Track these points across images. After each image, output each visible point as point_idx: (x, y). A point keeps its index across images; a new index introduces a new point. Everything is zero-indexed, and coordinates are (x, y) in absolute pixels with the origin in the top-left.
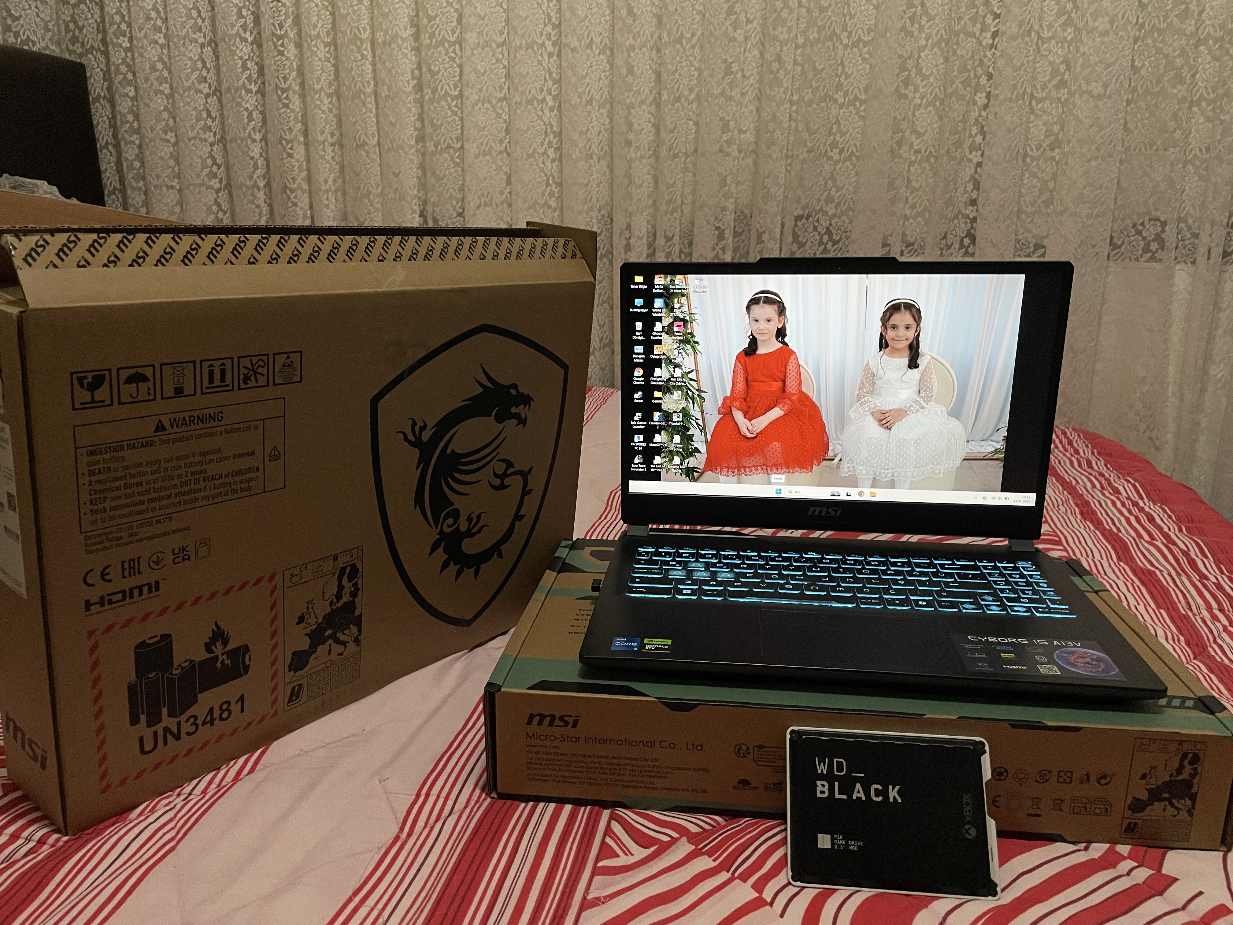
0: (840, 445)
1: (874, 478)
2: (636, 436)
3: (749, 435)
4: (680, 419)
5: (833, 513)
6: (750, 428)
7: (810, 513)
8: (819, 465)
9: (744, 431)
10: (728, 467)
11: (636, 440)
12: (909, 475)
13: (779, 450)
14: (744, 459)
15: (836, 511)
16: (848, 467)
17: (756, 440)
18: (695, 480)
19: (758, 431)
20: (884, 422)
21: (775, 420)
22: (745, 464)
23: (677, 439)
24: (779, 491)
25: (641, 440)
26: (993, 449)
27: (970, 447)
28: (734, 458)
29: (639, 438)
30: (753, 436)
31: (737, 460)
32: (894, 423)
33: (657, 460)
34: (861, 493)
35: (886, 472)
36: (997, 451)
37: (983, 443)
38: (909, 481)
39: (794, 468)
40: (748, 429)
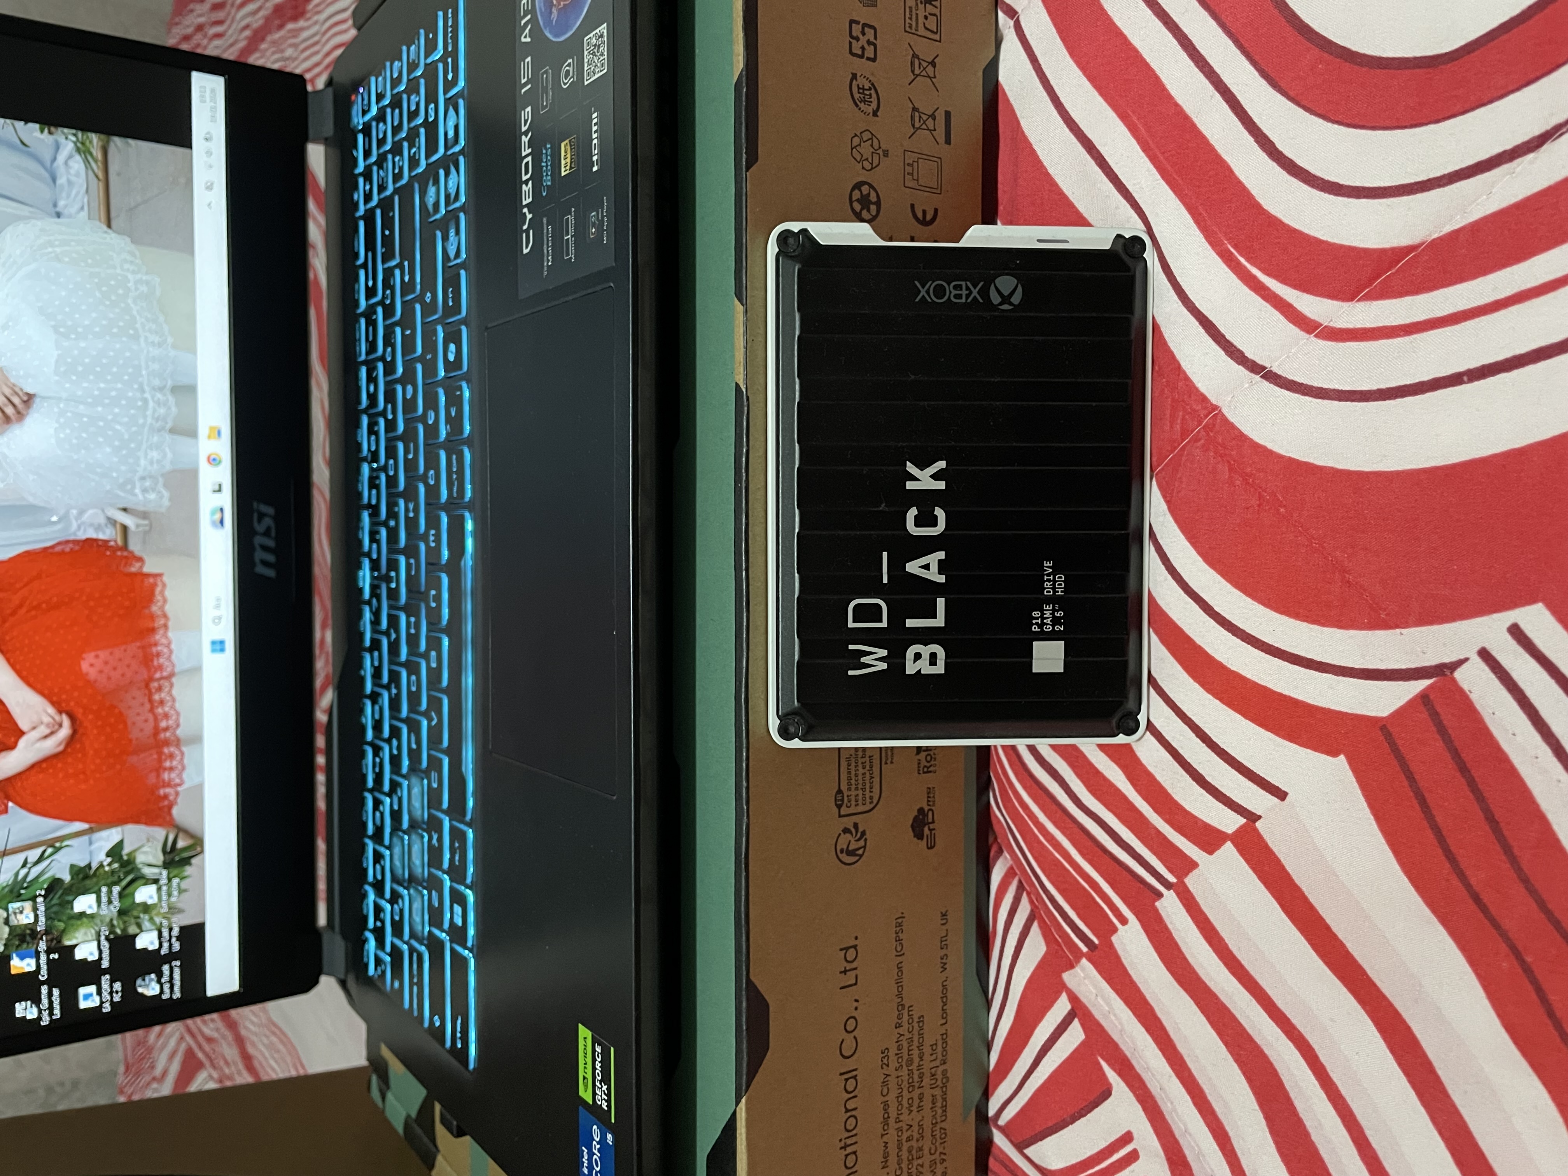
1: (172, 431)
2: (83, 1005)
3: (65, 731)
4: (28, 905)
5: (268, 522)
6: (43, 730)
7: (271, 573)
8: (140, 559)
9: (51, 745)
10: (159, 769)
11: (94, 1002)
12: (155, 352)
13: (103, 654)
14: (135, 734)
15: (262, 516)
16: (145, 491)
17: (79, 713)
18: (197, 843)
19: (51, 710)
20: (10, 410)
22: (149, 731)
23: (84, 903)
24: (218, 646)
25: (92, 989)
26: (78, 158)
27: (73, 210)
28: (133, 759)
29: (87, 997)
30: (66, 721)
31: (137, 751)
32: (13, 387)
33: (146, 941)
34: (213, 461)
35: (151, 404)
36: (82, 150)
37: (62, 181)
38: (172, 353)
40: (46, 737)
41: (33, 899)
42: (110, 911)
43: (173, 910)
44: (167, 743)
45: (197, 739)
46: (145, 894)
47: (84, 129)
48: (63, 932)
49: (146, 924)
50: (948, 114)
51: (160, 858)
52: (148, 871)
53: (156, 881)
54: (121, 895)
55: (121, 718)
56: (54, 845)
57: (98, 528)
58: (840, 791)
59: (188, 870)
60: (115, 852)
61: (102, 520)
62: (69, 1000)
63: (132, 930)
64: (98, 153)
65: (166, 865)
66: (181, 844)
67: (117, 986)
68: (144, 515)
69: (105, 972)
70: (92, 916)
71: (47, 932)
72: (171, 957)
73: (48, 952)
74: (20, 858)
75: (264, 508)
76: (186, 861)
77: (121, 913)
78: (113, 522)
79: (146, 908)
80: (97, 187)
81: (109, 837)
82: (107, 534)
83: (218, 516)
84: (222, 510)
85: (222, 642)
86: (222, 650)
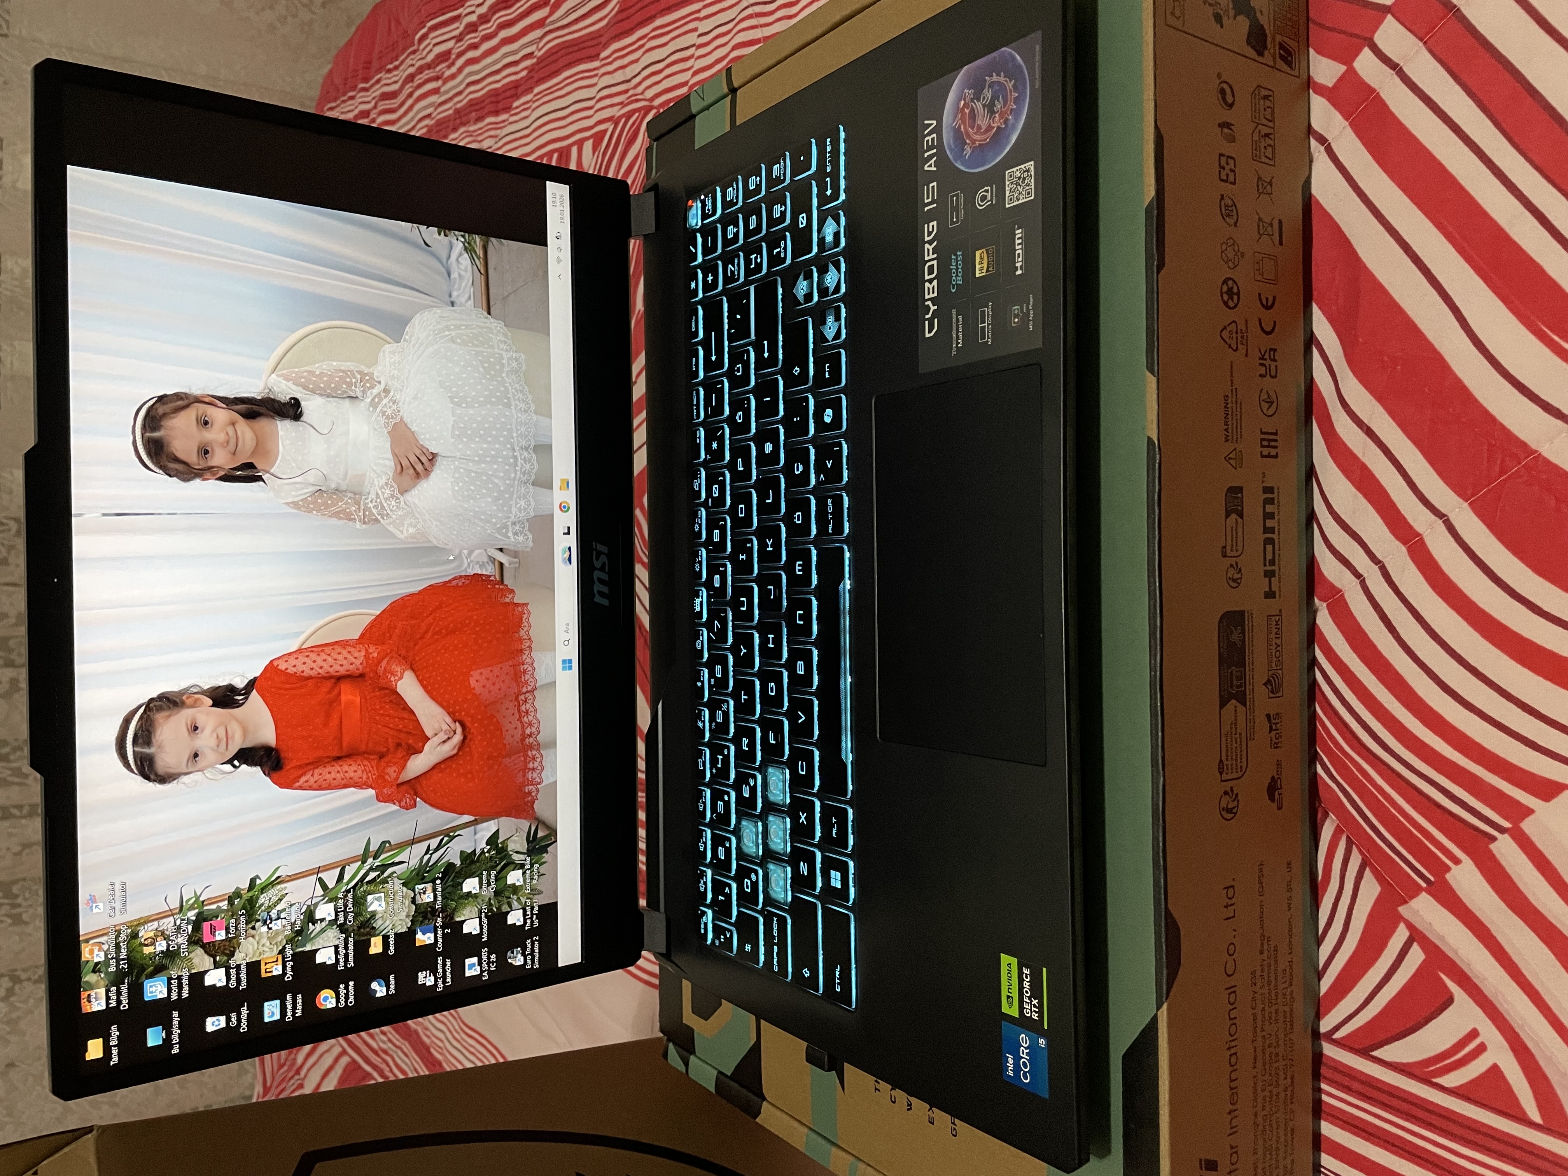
0: (471, 552)
1: (533, 484)
2: (469, 973)
3: (458, 738)
4: (429, 886)
5: (603, 558)
6: (443, 736)
7: (605, 602)
8: (512, 591)
9: (448, 749)
10: (525, 769)
11: (476, 971)
12: (523, 417)
13: (486, 671)
14: (508, 739)
15: (599, 553)
16: (515, 534)
17: (468, 721)
18: (552, 834)
19: (448, 719)
20: (419, 467)
21: (425, 687)
22: (518, 737)
23: (470, 885)
24: (567, 664)
25: (475, 960)
26: (466, 255)
27: (463, 300)
28: (506, 761)
29: (472, 966)
30: (459, 730)
31: (509, 755)
32: (422, 448)
33: (515, 918)
34: (563, 508)
35: (520, 461)
36: (469, 249)
37: (455, 275)
38: (535, 418)
39: (520, 640)
40: (444, 742)
41: (433, 881)
42: (488, 892)
43: (535, 891)
44: (531, 747)
45: (553, 744)
46: (514, 877)
47: (471, 232)
48: (455, 909)
49: (515, 904)
50: (1280, 222)
51: (523, 846)
52: (516, 857)
53: (522, 866)
54: (497, 879)
55: (499, 727)
56: (449, 834)
57: (482, 566)
58: (1221, 761)
59: (546, 857)
60: (492, 841)
61: (486, 559)
62: (458, 969)
63: (505, 908)
64: (480, 251)
65: (530, 852)
66: (540, 834)
67: (493, 957)
68: (515, 554)
69: (485, 944)
70: (476, 896)
71: (443, 910)
72: (533, 932)
73: (443, 927)
74: (423, 846)
75: (601, 548)
76: (544, 850)
77: (497, 893)
78: (493, 560)
79: (515, 889)
80: (480, 280)
81: (488, 828)
82: (489, 570)
83: (567, 555)
84: (570, 549)
85: (570, 661)
86: (570, 668)
